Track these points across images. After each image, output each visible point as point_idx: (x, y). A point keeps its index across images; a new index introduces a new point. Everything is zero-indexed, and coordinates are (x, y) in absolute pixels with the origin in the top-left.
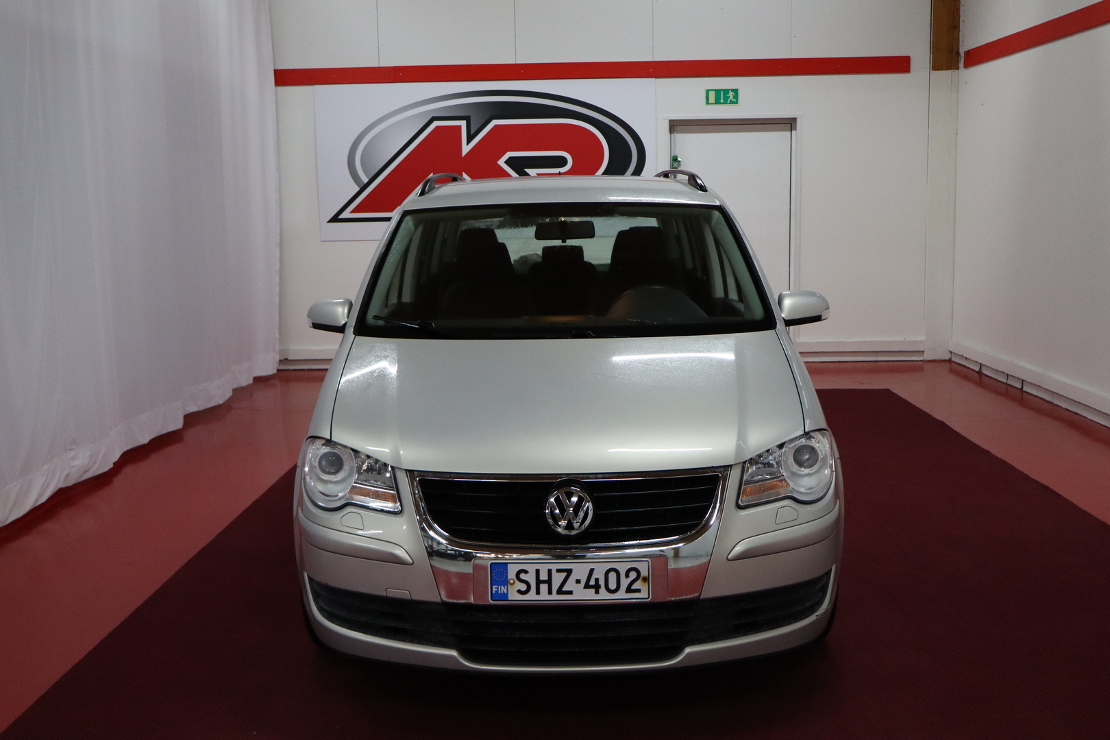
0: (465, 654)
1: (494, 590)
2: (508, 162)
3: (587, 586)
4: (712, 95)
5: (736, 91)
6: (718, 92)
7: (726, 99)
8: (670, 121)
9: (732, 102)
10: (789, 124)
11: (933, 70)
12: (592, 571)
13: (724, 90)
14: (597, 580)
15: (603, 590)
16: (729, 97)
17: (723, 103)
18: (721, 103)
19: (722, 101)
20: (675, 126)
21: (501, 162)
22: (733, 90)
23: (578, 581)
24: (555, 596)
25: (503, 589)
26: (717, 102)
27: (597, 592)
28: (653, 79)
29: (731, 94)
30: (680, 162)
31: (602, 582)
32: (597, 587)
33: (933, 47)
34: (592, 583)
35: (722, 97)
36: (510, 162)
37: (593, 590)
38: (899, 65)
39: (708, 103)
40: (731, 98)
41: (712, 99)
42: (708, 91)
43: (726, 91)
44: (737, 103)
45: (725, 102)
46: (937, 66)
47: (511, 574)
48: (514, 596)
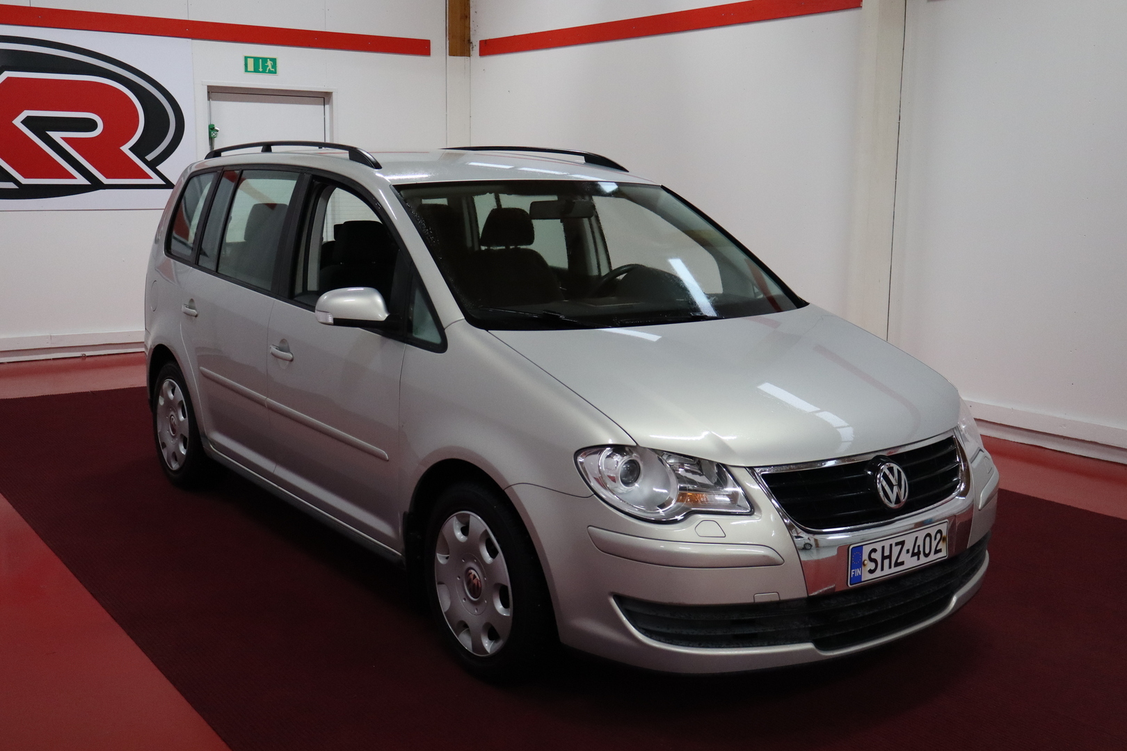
0: (821, 645)
1: (853, 573)
2: (24, 122)
3: (913, 555)
4: (251, 62)
5: (274, 60)
6: (256, 59)
7: (265, 67)
8: (208, 87)
9: (270, 72)
10: (324, 98)
11: (450, 55)
12: (917, 538)
13: (263, 59)
14: (919, 546)
15: (922, 556)
16: (268, 66)
17: (262, 72)
18: (259, 72)
19: (261, 70)
20: (215, 92)
21: (17, 122)
22: (271, 59)
23: (908, 551)
24: (894, 570)
25: (858, 572)
26: (256, 70)
27: (918, 559)
28: (190, 40)
29: (269, 63)
30: (217, 131)
31: (921, 549)
32: (918, 554)
33: (449, 34)
34: (916, 551)
35: (261, 66)
36: (28, 122)
37: (916, 557)
38: (420, 47)
39: (246, 70)
40: (270, 67)
41: (251, 67)
42: (246, 58)
43: (265, 60)
44: (275, 73)
45: (264, 71)
46: (453, 53)
47: (865, 556)
48: (866, 577)
